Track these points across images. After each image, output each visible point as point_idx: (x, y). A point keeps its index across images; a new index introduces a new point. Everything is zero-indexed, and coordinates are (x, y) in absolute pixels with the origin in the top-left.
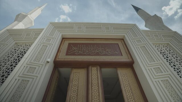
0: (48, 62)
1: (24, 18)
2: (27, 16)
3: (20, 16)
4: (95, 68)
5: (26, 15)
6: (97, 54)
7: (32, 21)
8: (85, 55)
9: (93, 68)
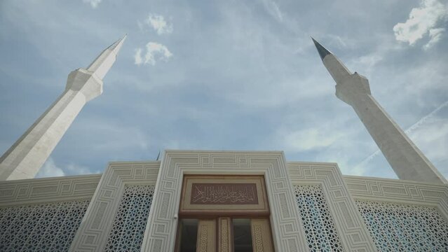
0: (175, 218)
1: (85, 82)
2: (90, 76)
3: (76, 78)
4: (226, 221)
5: (88, 73)
6: (228, 202)
7: (100, 86)
8: (214, 203)
9: (223, 221)
